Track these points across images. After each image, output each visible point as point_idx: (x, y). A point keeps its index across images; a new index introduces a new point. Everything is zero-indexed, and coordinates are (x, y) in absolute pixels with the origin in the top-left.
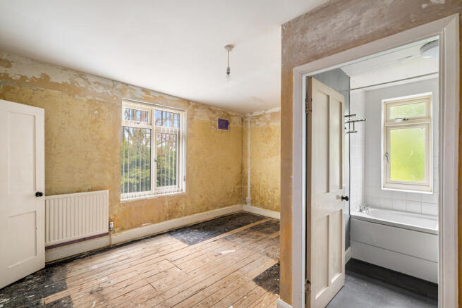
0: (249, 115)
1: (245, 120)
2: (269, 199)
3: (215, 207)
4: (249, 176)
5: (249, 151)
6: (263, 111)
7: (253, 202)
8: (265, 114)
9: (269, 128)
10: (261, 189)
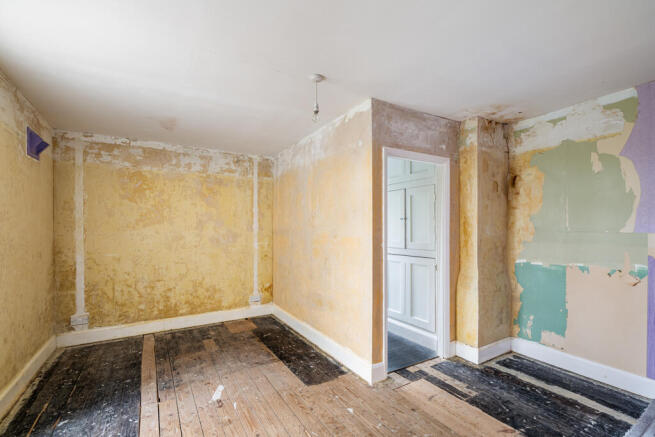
0: (79, 136)
1: (63, 144)
2: (140, 303)
3: (24, 358)
4: (80, 269)
5: (79, 214)
6: (124, 140)
7: (95, 320)
8: (129, 146)
9: (140, 175)
10: (118, 288)
